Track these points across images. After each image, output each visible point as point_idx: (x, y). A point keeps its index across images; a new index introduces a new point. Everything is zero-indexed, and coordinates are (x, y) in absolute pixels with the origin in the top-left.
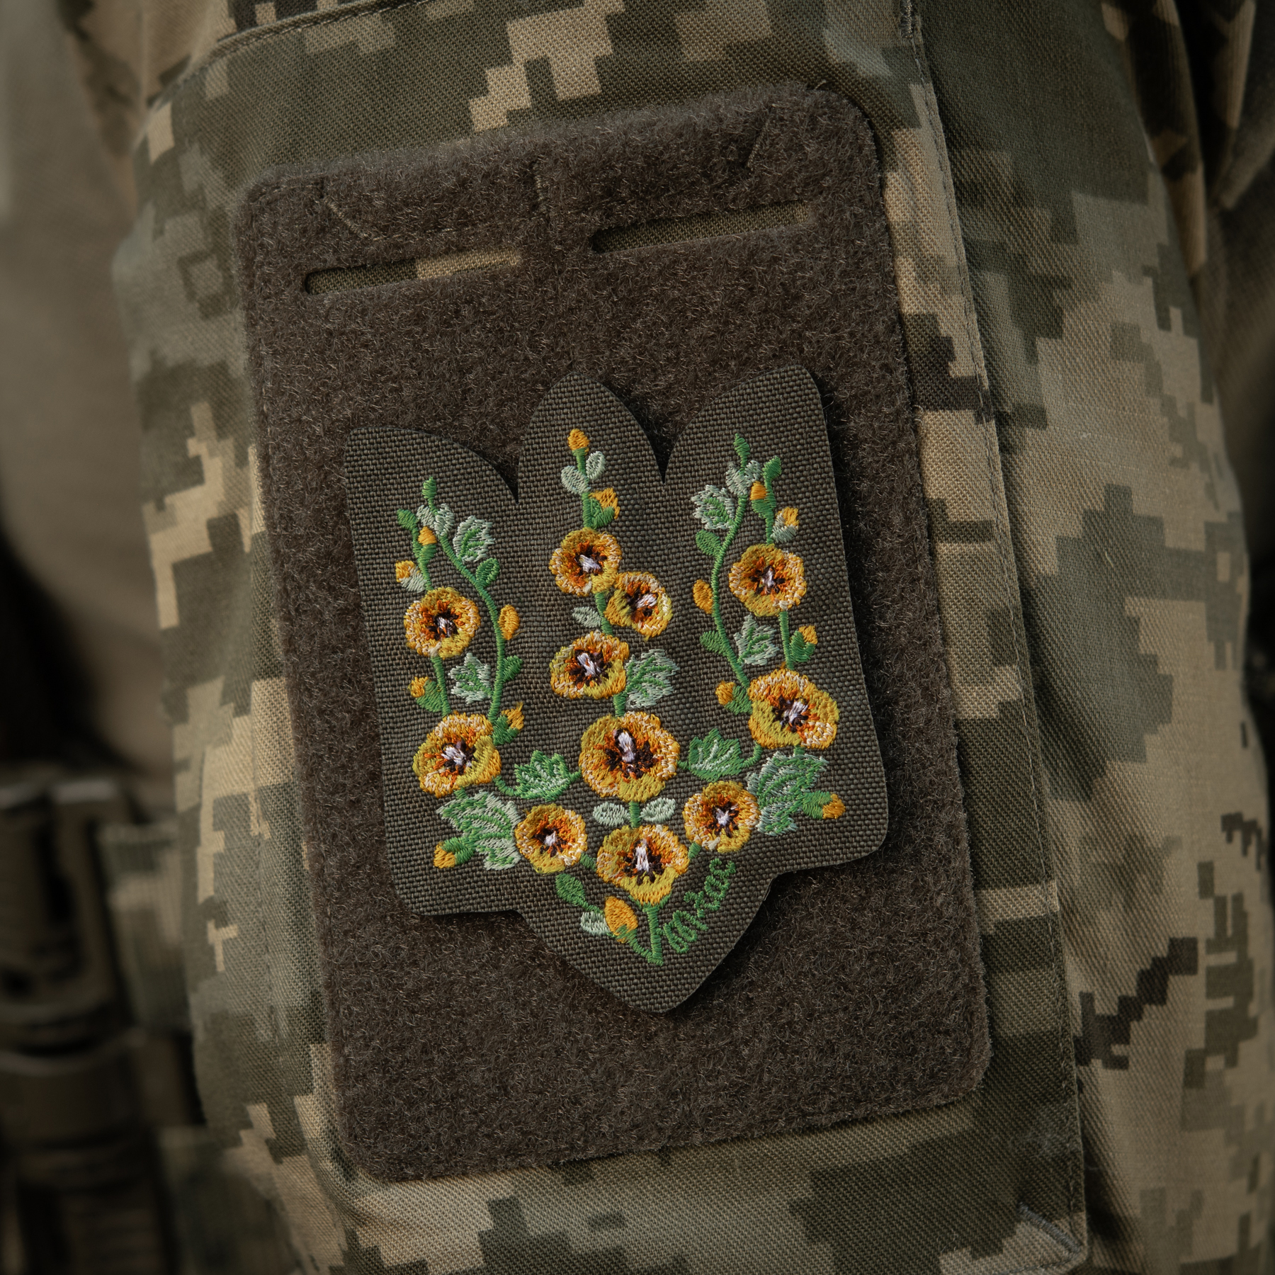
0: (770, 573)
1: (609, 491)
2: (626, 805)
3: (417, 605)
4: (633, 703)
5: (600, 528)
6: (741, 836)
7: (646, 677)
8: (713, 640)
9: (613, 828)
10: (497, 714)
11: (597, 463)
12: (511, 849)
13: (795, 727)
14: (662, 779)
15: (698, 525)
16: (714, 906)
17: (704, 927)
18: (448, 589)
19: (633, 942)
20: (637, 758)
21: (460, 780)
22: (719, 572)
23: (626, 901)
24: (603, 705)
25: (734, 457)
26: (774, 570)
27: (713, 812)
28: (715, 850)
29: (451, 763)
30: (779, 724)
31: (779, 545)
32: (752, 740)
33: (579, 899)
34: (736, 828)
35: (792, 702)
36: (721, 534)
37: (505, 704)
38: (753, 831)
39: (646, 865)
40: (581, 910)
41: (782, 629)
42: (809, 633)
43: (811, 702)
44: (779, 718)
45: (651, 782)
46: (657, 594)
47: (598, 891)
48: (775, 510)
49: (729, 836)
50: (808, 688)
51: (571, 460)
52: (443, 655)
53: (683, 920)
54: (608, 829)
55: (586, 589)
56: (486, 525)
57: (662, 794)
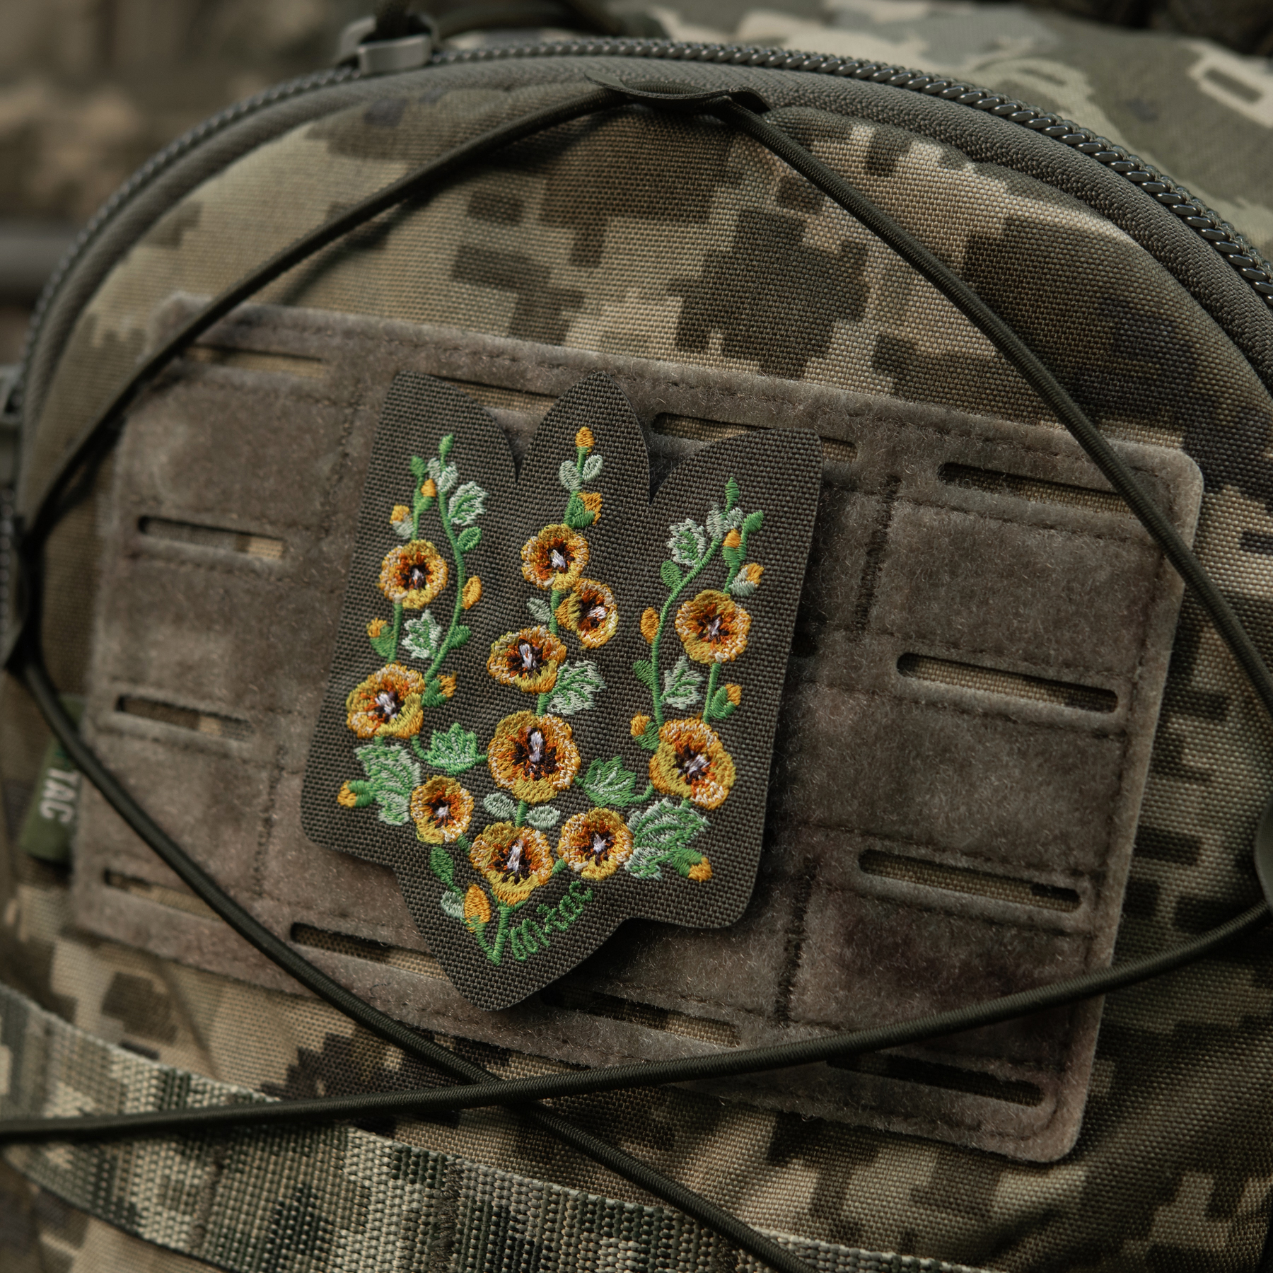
0: (717, 623)
1: (596, 496)
2: (516, 802)
3: (400, 550)
4: (554, 706)
5: (576, 528)
6: (609, 867)
7: (575, 686)
8: (646, 670)
9: (498, 820)
10: (434, 676)
11: (594, 467)
12: (405, 808)
13: (691, 780)
14: (556, 788)
15: (668, 554)
16: (563, 926)
17: (547, 943)
18: (429, 544)
19: (480, 935)
20: (542, 761)
21: (383, 728)
22: (670, 606)
23: (486, 893)
24: (528, 699)
25: (722, 500)
26: (722, 621)
27: (592, 836)
28: (579, 873)
29: (380, 709)
30: (677, 771)
31: (735, 597)
32: (648, 778)
33: (447, 877)
34: (606, 859)
35: (696, 754)
36: (684, 569)
37: (442, 670)
38: (620, 867)
39: (516, 865)
40: (446, 888)
41: (711, 680)
42: (734, 692)
43: (714, 761)
44: (680, 765)
45: (545, 788)
46: (608, 609)
47: (467, 876)
48: (744, 562)
49: (597, 864)
50: (714, 744)
51: (573, 456)
52: (406, 605)
53: (530, 929)
54: (494, 819)
55: (546, 583)
56: (483, 494)
57: (551, 802)
